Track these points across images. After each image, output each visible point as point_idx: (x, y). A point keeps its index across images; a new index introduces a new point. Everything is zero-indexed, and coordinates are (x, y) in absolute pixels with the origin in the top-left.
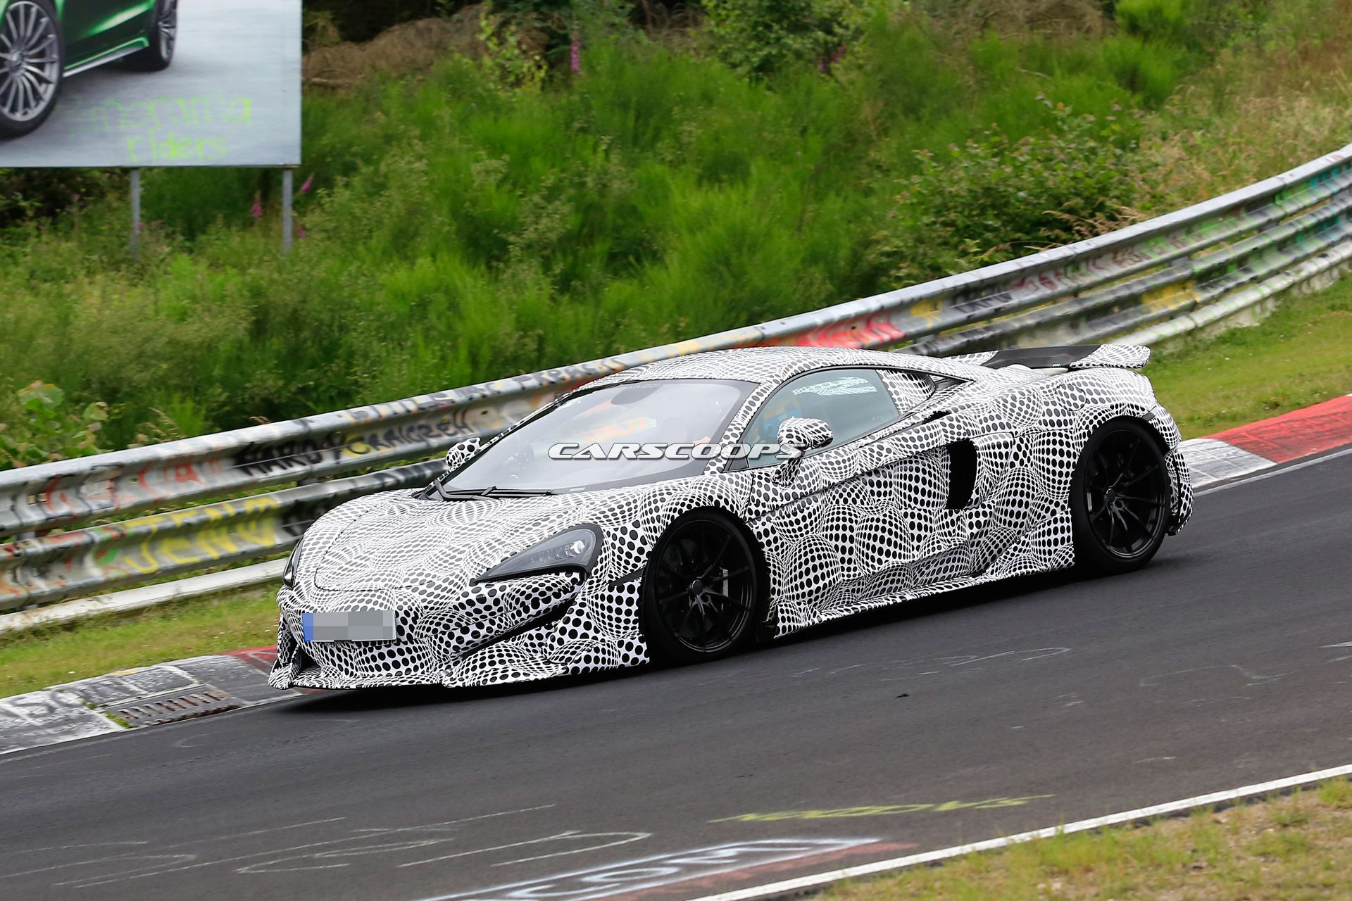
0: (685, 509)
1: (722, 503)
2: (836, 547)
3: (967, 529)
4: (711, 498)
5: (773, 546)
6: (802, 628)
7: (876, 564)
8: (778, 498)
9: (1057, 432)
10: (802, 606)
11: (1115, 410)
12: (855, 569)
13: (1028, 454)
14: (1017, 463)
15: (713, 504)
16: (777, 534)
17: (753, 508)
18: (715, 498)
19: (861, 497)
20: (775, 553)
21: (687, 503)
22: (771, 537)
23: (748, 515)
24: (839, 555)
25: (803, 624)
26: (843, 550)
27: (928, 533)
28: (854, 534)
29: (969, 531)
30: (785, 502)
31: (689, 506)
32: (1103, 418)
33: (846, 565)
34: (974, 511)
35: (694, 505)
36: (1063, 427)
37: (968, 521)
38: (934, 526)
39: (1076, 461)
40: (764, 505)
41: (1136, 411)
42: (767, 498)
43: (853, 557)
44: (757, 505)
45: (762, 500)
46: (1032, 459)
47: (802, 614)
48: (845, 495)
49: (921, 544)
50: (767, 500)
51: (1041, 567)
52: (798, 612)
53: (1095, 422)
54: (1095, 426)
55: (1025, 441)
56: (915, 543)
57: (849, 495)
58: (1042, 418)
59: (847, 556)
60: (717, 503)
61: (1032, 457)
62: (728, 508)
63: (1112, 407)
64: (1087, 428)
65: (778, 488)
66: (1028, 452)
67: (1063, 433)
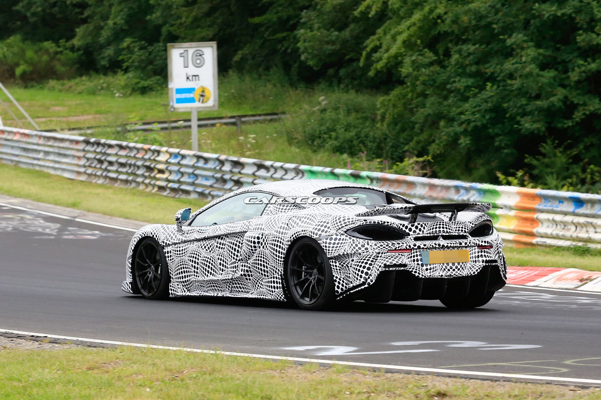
0: (143, 236)
1: (155, 237)
2: (192, 265)
3: (240, 271)
4: (152, 233)
5: (170, 258)
6: (178, 295)
7: (206, 276)
8: (176, 239)
9: (280, 237)
10: (179, 286)
11: (303, 232)
12: (199, 276)
13: (266, 244)
14: (261, 247)
15: (152, 236)
16: (172, 254)
17: (165, 241)
18: (153, 234)
19: (212, 247)
20: (170, 261)
21: (144, 233)
22: (169, 255)
23: (162, 244)
24: (193, 269)
25: (179, 294)
26: (195, 267)
27: (226, 269)
28: (199, 262)
29: (241, 273)
30: (177, 242)
31: (145, 235)
32: (298, 235)
33: (196, 274)
34: (244, 264)
35: (146, 235)
36: (283, 235)
37: (241, 268)
38: (229, 267)
39: (285, 252)
40: (169, 241)
41: (313, 235)
42: (172, 238)
43: (198, 271)
44: (167, 240)
45: (170, 239)
46: (268, 247)
47: (179, 289)
48: (206, 245)
49: (223, 273)
50: (171, 239)
51: (269, 297)
52: (177, 288)
53: (294, 236)
54: (294, 238)
55: (267, 238)
56: (221, 272)
57: (207, 245)
58: (276, 229)
59: (196, 270)
60: (153, 235)
61: (268, 246)
62: (156, 239)
63: (302, 231)
64: (291, 238)
65: (177, 236)
66: (267, 243)
67: (283, 238)
